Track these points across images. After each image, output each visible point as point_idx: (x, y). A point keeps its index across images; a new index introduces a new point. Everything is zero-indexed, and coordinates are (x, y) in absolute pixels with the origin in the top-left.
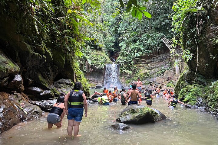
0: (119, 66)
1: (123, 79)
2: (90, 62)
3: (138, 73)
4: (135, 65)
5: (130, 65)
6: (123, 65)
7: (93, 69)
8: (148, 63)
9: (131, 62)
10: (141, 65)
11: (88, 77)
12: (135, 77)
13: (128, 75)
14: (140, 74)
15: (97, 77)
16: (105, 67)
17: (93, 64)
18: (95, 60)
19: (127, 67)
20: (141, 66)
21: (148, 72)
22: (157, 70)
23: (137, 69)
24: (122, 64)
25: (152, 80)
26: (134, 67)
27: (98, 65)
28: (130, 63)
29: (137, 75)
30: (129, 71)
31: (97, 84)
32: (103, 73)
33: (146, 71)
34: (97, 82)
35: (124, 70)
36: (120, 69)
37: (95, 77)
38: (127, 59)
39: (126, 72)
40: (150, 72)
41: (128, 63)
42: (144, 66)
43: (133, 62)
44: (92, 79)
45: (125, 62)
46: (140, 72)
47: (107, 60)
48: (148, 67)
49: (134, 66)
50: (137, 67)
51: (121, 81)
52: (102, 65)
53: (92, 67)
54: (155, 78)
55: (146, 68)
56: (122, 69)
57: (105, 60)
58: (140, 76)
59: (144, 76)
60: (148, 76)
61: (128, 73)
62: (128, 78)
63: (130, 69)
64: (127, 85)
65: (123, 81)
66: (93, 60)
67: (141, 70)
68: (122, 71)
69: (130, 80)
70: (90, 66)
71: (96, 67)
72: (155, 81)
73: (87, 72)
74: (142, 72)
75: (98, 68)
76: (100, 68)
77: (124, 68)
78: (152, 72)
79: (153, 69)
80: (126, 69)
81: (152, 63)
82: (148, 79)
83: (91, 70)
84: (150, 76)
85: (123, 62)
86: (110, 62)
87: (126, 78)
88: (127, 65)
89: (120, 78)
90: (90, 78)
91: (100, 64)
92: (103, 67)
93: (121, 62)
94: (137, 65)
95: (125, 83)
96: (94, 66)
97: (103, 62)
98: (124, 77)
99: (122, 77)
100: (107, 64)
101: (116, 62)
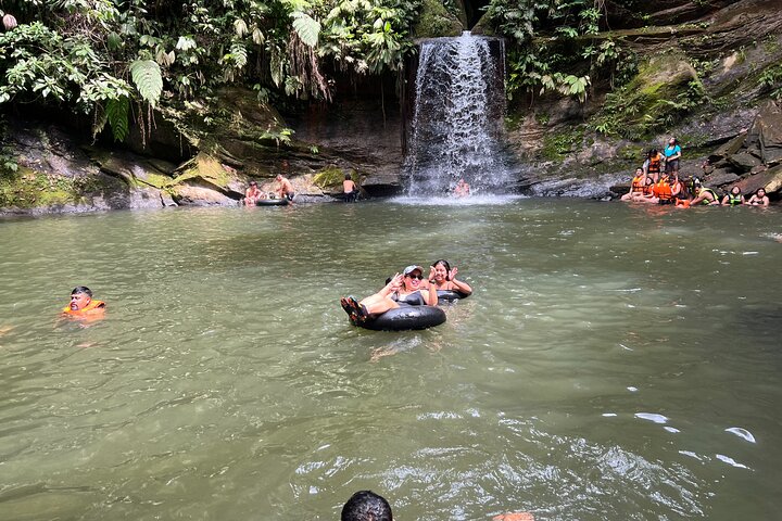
0: (504, 51)
1: (528, 137)
2: (307, 30)
3: (631, 85)
4: (609, 35)
5: (572, 33)
6: (529, 40)
7: (337, 75)
8: (701, 12)
9: (584, 14)
10: (646, 30)
11: (317, 132)
12: (609, 112)
13: (564, 105)
14: (647, 90)
15: (373, 131)
16: (411, 60)
17: (335, 42)
18: (344, 14)
19: (554, 48)
20: (648, 40)
21: (694, 74)
22: (760, 54)
23: (622, 57)
24: (519, 34)
25: (722, 125)
26: (606, 45)
27: (367, 48)
28: (576, 22)
29: (618, 97)
30: (570, 79)
31: (370, 169)
32: (402, 102)
33: (686, 66)
34: (373, 161)
35: (538, 70)
36: (511, 70)
37: (359, 130)
39: (551, 85)
40: (708, 74)
41: (559, 22)
42: (668, 35)
43: (596, 14)
44: (340, 142)
45: (541, 14)
46: (643, 74)
47: (427, 17)
48: (697, 41)
49: (600, 41)
50: (622, 45)
52: (390, 44)
53: (328, 65)
54: (743, 113)
55: (685, 47)
56: (524, 67)
57: (409, 12)
58: (644, 104)
59: (671, 103)
60: (693, 104)
61: (561, 90)
62: (560, 125)
63: (573, 63)
64: (551, 171)
65: (528, 146)
66: (329, 16)
67: (652, 62)
68: (524, 78)
69: (575, 135)
70: (319, 59)
71: (356, 62)
72: (743, 130)
73: (304, 97)
74: (657, 75)
75: (367, 70)
76: (381, 68)
77: (532, 56)
78: (726, 70)
79: (731, 54)
80: (546, 67)
81: (725, 10)
82: (697, 124)
83: (323, 87)
84: (713, 101)
85: (530, 15)
86: (445, 29)
87: (545, 125)
88: (553, 38)
89: (512, 127)
90: (328, 138)
91: (377, 38)
92: (398, 60)
93: (514, 19)
94: (623, 34)
95: (540, 156)
96: (343, 58)
97: (396, 28)
98: (533, 118)
99: (522, 122)
100: (427, 39)
101: (483, 26)
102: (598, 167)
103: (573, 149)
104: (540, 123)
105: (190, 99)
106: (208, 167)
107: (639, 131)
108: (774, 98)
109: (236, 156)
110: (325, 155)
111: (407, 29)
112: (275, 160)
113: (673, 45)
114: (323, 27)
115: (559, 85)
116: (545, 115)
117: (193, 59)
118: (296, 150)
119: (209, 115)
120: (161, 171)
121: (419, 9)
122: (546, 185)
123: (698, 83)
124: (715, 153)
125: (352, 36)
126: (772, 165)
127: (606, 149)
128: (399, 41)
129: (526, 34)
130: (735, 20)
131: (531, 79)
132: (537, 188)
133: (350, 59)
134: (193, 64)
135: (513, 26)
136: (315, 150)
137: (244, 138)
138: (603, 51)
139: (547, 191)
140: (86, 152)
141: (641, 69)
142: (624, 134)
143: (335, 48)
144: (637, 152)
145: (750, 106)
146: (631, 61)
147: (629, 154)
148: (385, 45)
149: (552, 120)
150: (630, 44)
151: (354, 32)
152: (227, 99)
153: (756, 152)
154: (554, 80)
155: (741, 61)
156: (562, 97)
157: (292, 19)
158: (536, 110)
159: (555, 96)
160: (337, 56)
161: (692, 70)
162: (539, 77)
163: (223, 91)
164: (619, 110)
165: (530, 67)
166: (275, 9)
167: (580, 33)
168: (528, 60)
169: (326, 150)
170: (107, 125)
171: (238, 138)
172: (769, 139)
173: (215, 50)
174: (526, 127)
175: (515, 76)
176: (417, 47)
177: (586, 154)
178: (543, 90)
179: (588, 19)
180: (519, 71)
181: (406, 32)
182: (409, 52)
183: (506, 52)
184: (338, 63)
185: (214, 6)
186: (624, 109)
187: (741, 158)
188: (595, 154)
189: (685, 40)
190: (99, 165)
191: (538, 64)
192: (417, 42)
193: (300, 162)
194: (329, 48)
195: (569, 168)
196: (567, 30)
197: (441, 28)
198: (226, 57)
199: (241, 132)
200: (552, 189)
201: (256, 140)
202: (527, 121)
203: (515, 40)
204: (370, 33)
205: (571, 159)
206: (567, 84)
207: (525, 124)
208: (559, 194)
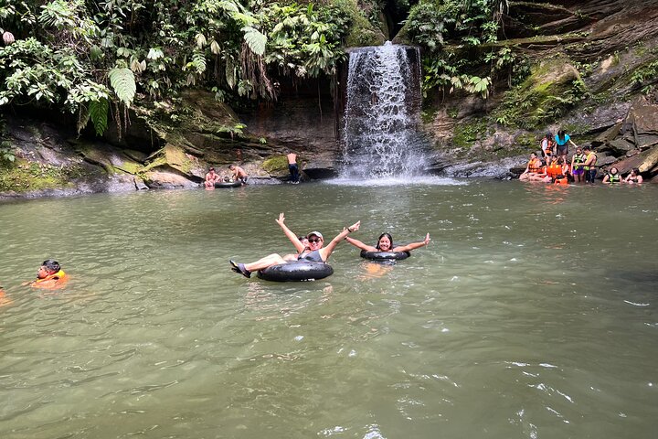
0: (420, 57)
1: (440, 126)
2: (256, 41)
3: (525, 84)
4: (505, 43)
5: (476, 41)
6: (439, 46)
7: (281, 78)
8: (581, 24)
9: (485, 26)
10: (537, 38)
11: (265, 126)
12: (507, 107)
13: (470, 101)
14: (539, 88)
15: (311, 124)
16: (342, 65)
17: (279, 51)
18: (287, 29)
19: (460, 55)
20: (538, 47)
21: (578, 74)
22: (632, 58)
23: (517, 61)
24: (432, 43)
25: (602, 116)
26: (504, 52)
27: (306, 56)
28: (478, 33)
29: (515, 94)
30: (475, 79)
31: (309, 156)
32: (335, 100)
33: (570, 68)
34: (312, 149)
35: (448, 72)
36: (425, 73)
37: (299, 124)
38: (461, 12)
39: (459, 84)
40: (588, 74)
41: (465, 33)
42: (555, 42)
43: (494, 26)
44: (284, 134)
45: (450, 26)
46: (535, 75)
47: (355, 30)
48: (579, 47)
49: (499, 48)
50: (517, 51)
51: (433, 134)
52: (325, 53)
53: (273, 69)
54: (619, 106)
55: (569, 52)
56: (436, 70)
57: (340, 26)
58: (536, 100)
59: (558, 98)
60: (577, 99)
61: (467, 89)
62: (468, 118)
63: (477, 66)
64: (460, 156)
65: (441, 135)
66: (275, 30)
67: (542, 65)
68: (437, 79)
69: (479, 126)
70: (266, 66)
71: (296, 68)
72: (619, 121)
73: (254, 97)
74: (546, 76)
75: (306, 75)
76: (318, 72)
77: (443, 61)
78: (604, 71)
79: (607, 58)
80: (454, 69)
81: (602, 22)
82: (581, 116)
83: (269, 88)
84: (593, 97)
85: (440, 27)
86: (370, 39)
87: (455, 118)
88: (460, 46)
89: (427, 120)
90: (275, 131)
91: (314, 48)
92: (332, 66)
93: (427, 31)
94: (518, 42)
95: (450, 144)
96: (286, 65)
97: (330, 40)
98: (445, 112)
99: (436, 115)
100: (355, 48)
101: (402, 37)
102: (499, 152)
103: (478, 137)
104: (450, 117)
105: (159, 100)
106: (173, 156)
107: (533, 122)
108: (644, 93)
109: (198, 146)
110: (272, 144)
111: (338, 40)
112: (231, 149)
113: (559, 51)
114: (269, 39)
115: (465, 85)
116: (454, 109)
117: (162, 67)
118: (248, 141)
119: (175, 113)
120: (135, 160)
121: (348, 23)
122: (456, 167)
123: (581, 81)
124: (597, 139)
125: (294, 46)
126: (644, 149)
127: (505, 137)
128: (333, 50)
129: (437, 43)
130: (610, 29)
131: (443, 80)
132: (449, 170)
133: (291, 65)
134: (161, 71)
135: (426, 37)
136: (263, 140)
137: (204, 132)
138: (502, 56)
139: (458, 172)
140: (72, 144)
141: (533, 71)
142: (520, 124)
143: (279, 57)
144: (531, 139)
145: (624, 100)
146: (525, 65)
147: (525, 141)
148: (321, 54)
149: (460, 114)
150: (523, 50)
151: (295, 43)
152: (189, 99)
153: (630, 138)
154: (462, 80)
155: (616, 63)
156: (469, 94)
157: (244, 33)
158: (447, 105)
159: (463, 94)
160: (281, 63)
161: (575, 70)
162: (449, 78)
163: (187, 93)
164: (516, 104)
165: (441, 70)
166: (229, 24)
167: (482, 41)
168: (440, 64)
169: (273, 141)
170: (90, 122)
171: (199, 132)
172: (641, 127)
173: (180, 59)
174: (439, 120)
175: (429, 77)
176: (348, 55)
177: (489, 142)
178: (452, 89)
179: (489, 30)
180: (432, 74)
181: (338, 43)
182: (341, 59)
183: (422, 58)
184: (281, 68)
185: (179, 23)
186: (520, 103)
187: (618, 143)
188: (497, 141)
189: (569, 46)
190: (82, 155)
191: (448, 67)
192: (347, 51)
193: (252, 151)
194: (274, 57)
195: (476, 153)
196: (471, 39)
197: (367, 39)
198: (189, 64)
199: (202, 127)
200: (461, 171)
201: (214, 133)
202: (439, 114)
203: (429, 48)
204: (308, 44)
205: (477, 145)
206: (472, 84)
207: (438, 117)
208: (467, 175)
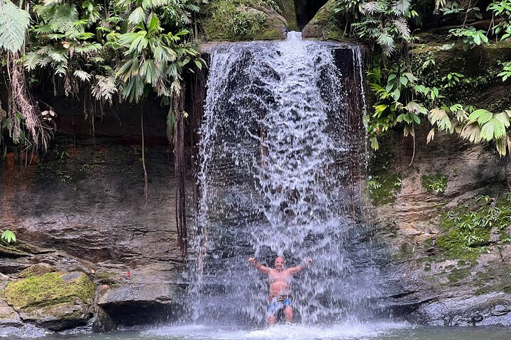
2: (6, 23)
5: (478, 38)
6: (403, 50)
7: (59, 102)
11: (16, 203)
13: (472, 159)
16: (194, 78)
17: (57, 45)
24: (386, 39)
27: (115, 56)
28: (484, 20)
30: (480, 115)
31: (116, 271)
32: (179, 149)
35: (421, 99)
36: (374, 99)
39: (446, 124)
41: (455, 20)
44: (59, 222)
47: (224, 6)
51: (393, 229)
52: (158, 51)
56: (396, 95)
61: (465, 134)
62: (468, 195)
63: (482, 88)
64: (456, 278)
65: (410, 231)
66: (47, 1)
68: (398, 113)
69: (495, 212)
70: (27, 74)
71: (94, 81)
75: (115, 95)
76: (140, 91)
77: (411, 76)
80: (435, 93)
83: (31, 123)
86: (255, 27)
87: (440, 194)
88: (446, 47)
89: (379, 198)
90: (37, 214)
91: (134, 41)
92: (171, 79)
93: (376, 15)
95: (432, 252)
96: (71, 75)
97: (169, 26)
98: (418, 182)
99: (398, 188)
100: (224, 44)
101: (322, 24)
103: (493, 238)
104: (430, 191)
110: (29, 245)
111: (187, 26)
114: (35, 19)
115: (460, 125)
116: (439, 176)
125: (90, 35)
128: (175, 46)
129: (398, 39)
131: (411, 115)
132: (432, 309)
133: (83, 75)
135: (375, 26)
136: (10, 237)
139: (451, 316)
143: (57, 57)
149: (451, 187)
151: (92, 28)
154: (451, 116)
156: (464, 146)
158: (423, 167)
159: (457, 146)
162: (424, 111)
165: (407, 95)
167: (491, 37)
168: (403, 81)
169: (33, 237)
174: (406, 198)
175: (380, 109)
176: (206, 56)
178: (432, 133)
181: (185, 32)
182: (191, 64)
183: (364, 68)
184: (60, 81)
192: (205, 48)
194: (44, 56)
195: (488, 275)
196: (469, 34)
197: (249, 25)
200: (459, 313)
202: (409, 186)
203: (379, 48)
204: (121, 32)
205: (491, 255)
206: (475, 124)
207: (404, 192)
208: (474, 321)
